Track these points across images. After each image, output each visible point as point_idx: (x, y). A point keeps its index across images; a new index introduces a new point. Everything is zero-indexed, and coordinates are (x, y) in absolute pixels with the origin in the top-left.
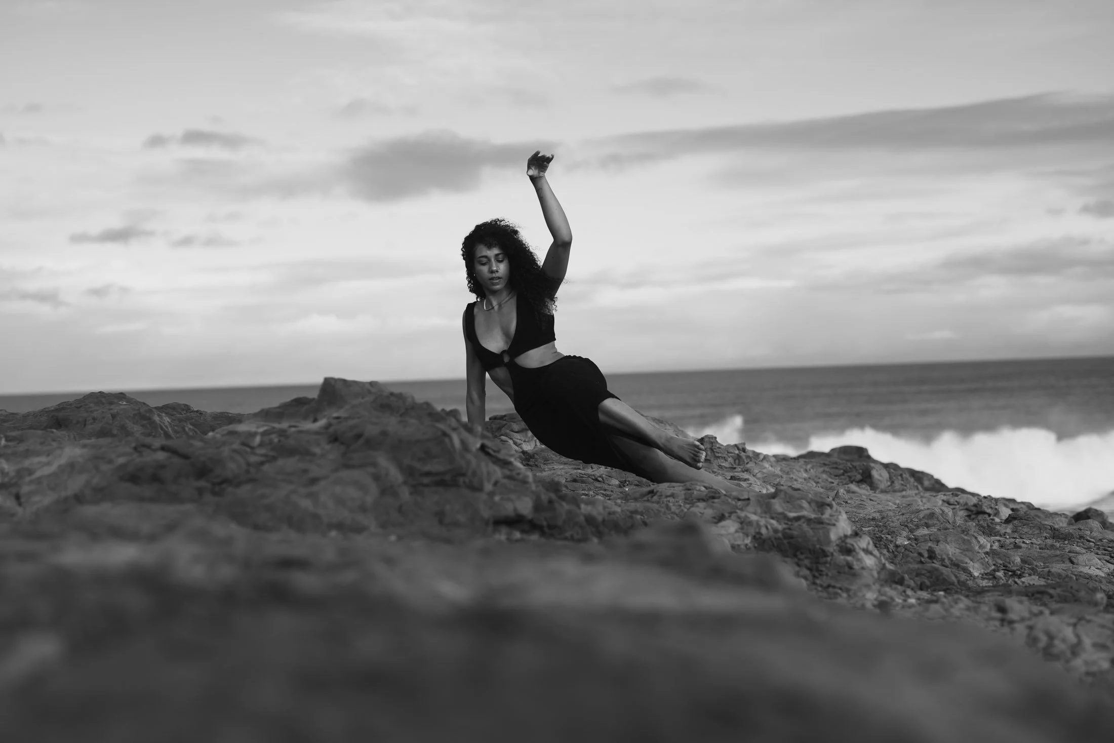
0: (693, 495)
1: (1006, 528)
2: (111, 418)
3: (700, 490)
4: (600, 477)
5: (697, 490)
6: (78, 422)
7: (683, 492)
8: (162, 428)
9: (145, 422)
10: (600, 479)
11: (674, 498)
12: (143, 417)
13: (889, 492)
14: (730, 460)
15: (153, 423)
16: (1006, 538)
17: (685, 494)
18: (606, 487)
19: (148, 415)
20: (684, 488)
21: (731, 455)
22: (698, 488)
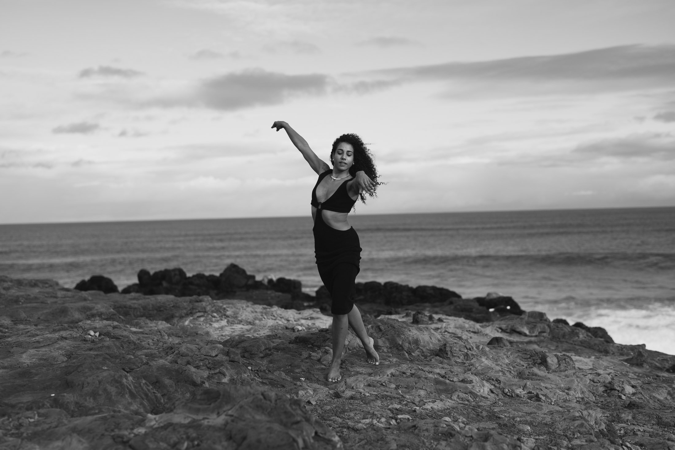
0: (439, 431)
1: (628, 416)
2: (98, 383)
3: (443, 427)
4: (384, 382)
5: (441, 427)
6: (79, 385)
7: (433, 428)
8: (128, 388)
9: (118, 385)
10: (384, 384)
11: (427, 432)
12: (117, 381)
13: (557, 371)
14: (462, 357)
15: (122, 385)
16: (628, 424)
17: (434, 430)
18: (387, 389)
19: (119, 379)
20: (433, 425)
21: (462, 353)
22: (442, 425)
